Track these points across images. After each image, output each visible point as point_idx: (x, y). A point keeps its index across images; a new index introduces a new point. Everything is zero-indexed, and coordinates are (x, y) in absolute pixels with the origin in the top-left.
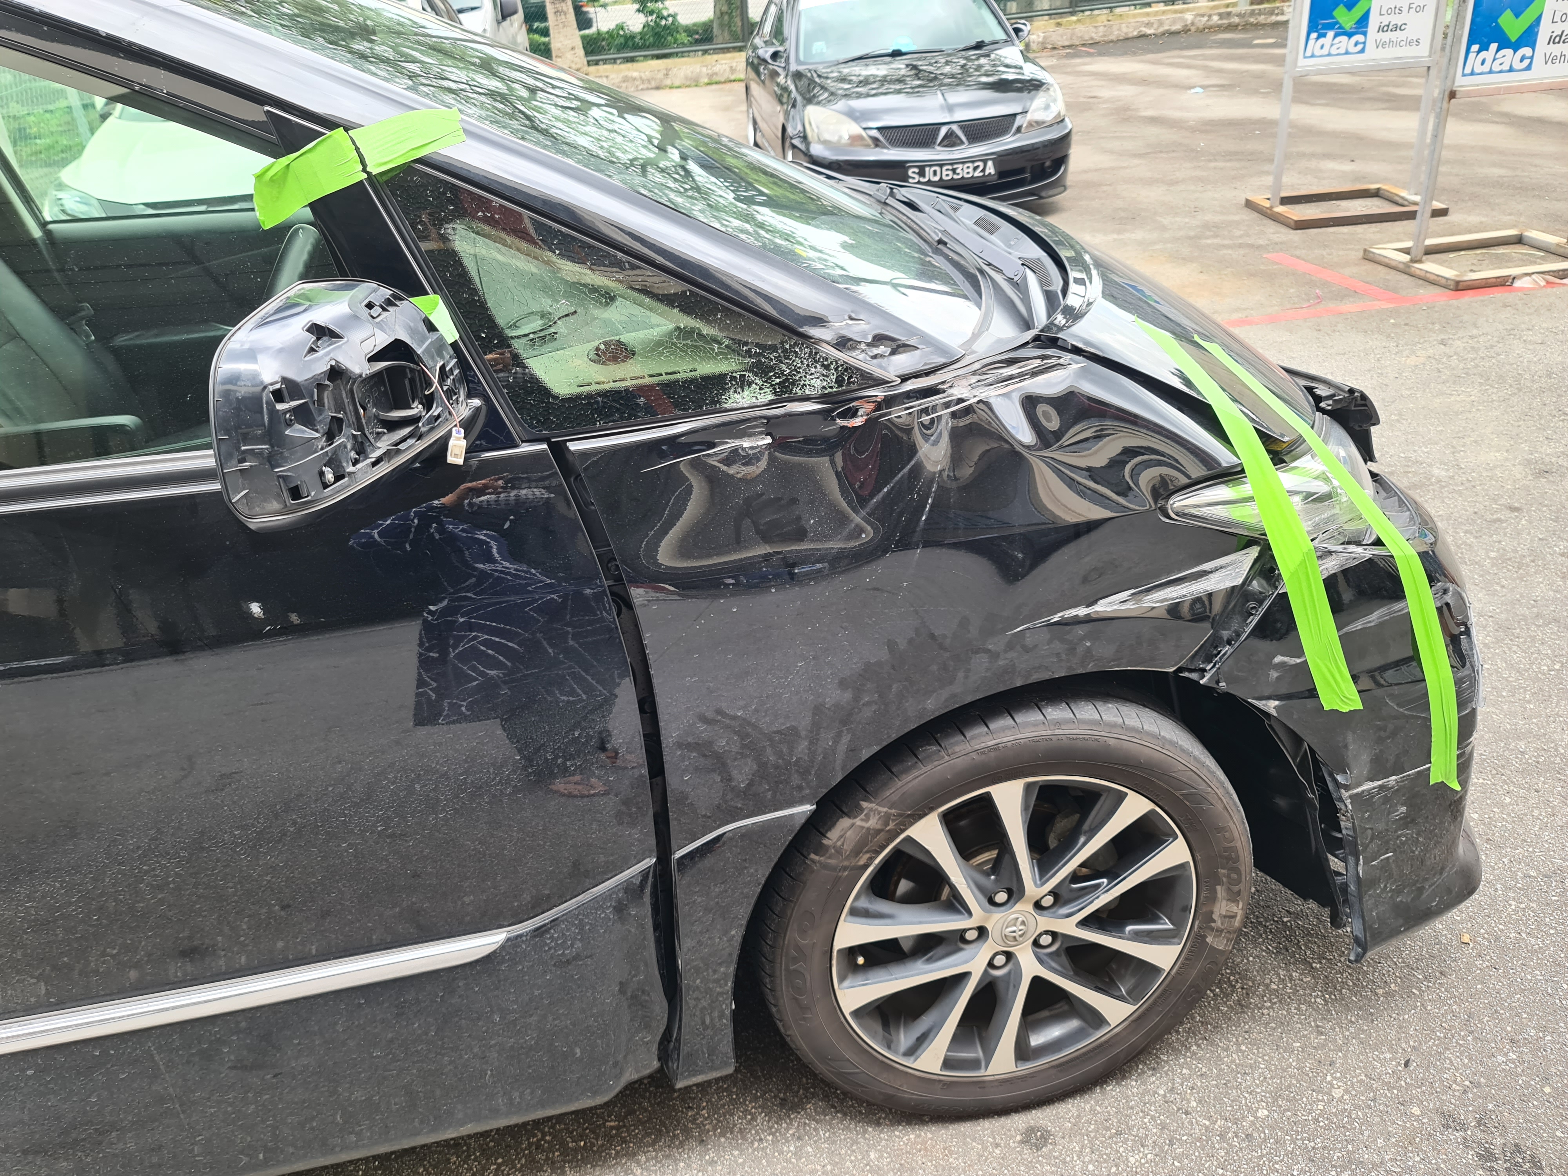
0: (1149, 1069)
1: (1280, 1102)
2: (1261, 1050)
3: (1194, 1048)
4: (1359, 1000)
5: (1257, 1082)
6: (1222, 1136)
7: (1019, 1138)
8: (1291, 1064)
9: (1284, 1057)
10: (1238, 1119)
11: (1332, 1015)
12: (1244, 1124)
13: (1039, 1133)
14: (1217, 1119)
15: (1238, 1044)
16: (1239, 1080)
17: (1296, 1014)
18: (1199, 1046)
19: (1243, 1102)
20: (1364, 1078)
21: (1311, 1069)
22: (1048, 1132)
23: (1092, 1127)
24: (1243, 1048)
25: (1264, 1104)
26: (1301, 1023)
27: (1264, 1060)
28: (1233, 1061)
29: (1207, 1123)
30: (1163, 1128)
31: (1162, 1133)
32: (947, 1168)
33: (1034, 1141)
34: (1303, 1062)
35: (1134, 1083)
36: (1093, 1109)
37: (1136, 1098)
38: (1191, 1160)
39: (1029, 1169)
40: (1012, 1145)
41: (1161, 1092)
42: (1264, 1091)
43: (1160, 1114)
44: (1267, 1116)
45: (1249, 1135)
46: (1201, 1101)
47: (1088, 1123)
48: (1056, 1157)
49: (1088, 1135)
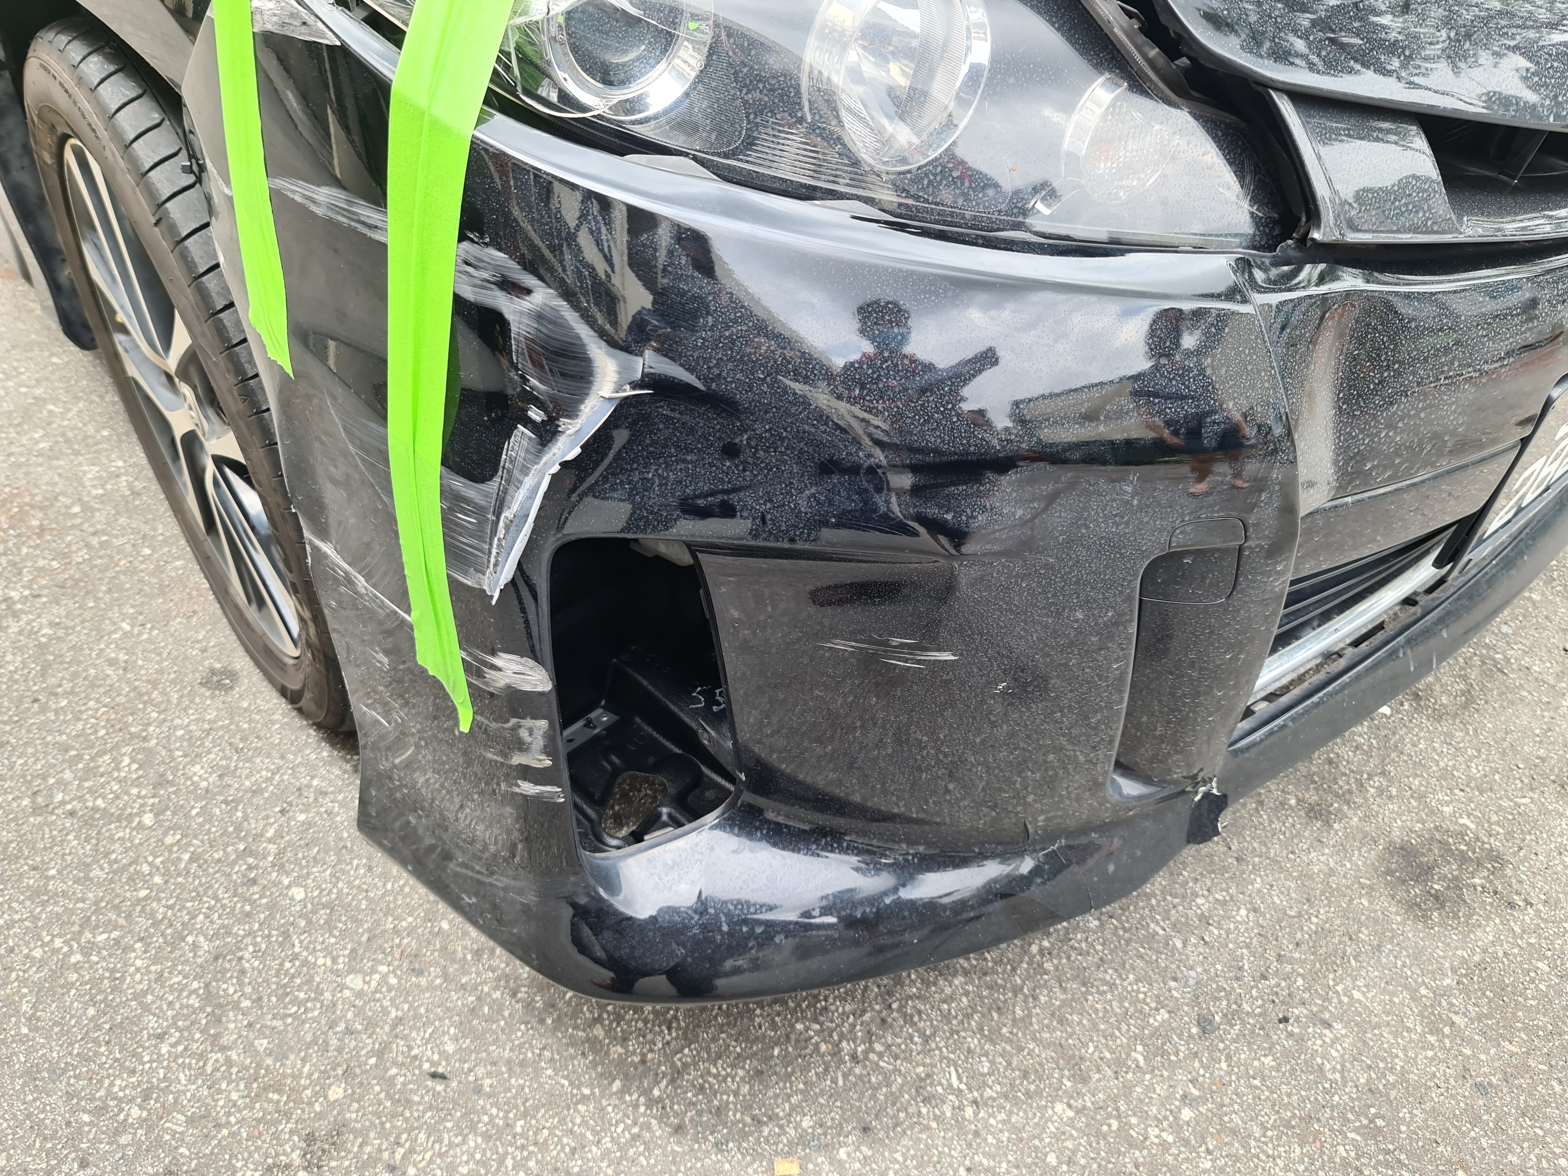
1: (322, 912)
4: (569, 1003)
5: (357, 882)
6: (248, 852)
7: (218, 666)
10: (282, 866)
12: (275, 874)
13: (227, 681)
14: (279, 844)
19: (315, 870)
20: (393, 1014)
21: (399, 946)
22: (232, 688)
23: (246, 726)
25: (316, 893)
27: (402, 888)
29: (270, 833)
30: (254, 792)
31: (245, 791)
32: (167, 617)
33: (215, 679)
34: (408, 935)
35: (325, 754)
36: (273, 722)
37: (299, 760)
38: (201, 825)
39: (173, 682)
40: (206, 663)
41: (315, 782)
42: (340, 891)
43: (277, 787)
44: (292, 899)
45: (254, 882)
46: (308, 825)
47: (251, 721)
48: (191, 701)
49: (231, 724)
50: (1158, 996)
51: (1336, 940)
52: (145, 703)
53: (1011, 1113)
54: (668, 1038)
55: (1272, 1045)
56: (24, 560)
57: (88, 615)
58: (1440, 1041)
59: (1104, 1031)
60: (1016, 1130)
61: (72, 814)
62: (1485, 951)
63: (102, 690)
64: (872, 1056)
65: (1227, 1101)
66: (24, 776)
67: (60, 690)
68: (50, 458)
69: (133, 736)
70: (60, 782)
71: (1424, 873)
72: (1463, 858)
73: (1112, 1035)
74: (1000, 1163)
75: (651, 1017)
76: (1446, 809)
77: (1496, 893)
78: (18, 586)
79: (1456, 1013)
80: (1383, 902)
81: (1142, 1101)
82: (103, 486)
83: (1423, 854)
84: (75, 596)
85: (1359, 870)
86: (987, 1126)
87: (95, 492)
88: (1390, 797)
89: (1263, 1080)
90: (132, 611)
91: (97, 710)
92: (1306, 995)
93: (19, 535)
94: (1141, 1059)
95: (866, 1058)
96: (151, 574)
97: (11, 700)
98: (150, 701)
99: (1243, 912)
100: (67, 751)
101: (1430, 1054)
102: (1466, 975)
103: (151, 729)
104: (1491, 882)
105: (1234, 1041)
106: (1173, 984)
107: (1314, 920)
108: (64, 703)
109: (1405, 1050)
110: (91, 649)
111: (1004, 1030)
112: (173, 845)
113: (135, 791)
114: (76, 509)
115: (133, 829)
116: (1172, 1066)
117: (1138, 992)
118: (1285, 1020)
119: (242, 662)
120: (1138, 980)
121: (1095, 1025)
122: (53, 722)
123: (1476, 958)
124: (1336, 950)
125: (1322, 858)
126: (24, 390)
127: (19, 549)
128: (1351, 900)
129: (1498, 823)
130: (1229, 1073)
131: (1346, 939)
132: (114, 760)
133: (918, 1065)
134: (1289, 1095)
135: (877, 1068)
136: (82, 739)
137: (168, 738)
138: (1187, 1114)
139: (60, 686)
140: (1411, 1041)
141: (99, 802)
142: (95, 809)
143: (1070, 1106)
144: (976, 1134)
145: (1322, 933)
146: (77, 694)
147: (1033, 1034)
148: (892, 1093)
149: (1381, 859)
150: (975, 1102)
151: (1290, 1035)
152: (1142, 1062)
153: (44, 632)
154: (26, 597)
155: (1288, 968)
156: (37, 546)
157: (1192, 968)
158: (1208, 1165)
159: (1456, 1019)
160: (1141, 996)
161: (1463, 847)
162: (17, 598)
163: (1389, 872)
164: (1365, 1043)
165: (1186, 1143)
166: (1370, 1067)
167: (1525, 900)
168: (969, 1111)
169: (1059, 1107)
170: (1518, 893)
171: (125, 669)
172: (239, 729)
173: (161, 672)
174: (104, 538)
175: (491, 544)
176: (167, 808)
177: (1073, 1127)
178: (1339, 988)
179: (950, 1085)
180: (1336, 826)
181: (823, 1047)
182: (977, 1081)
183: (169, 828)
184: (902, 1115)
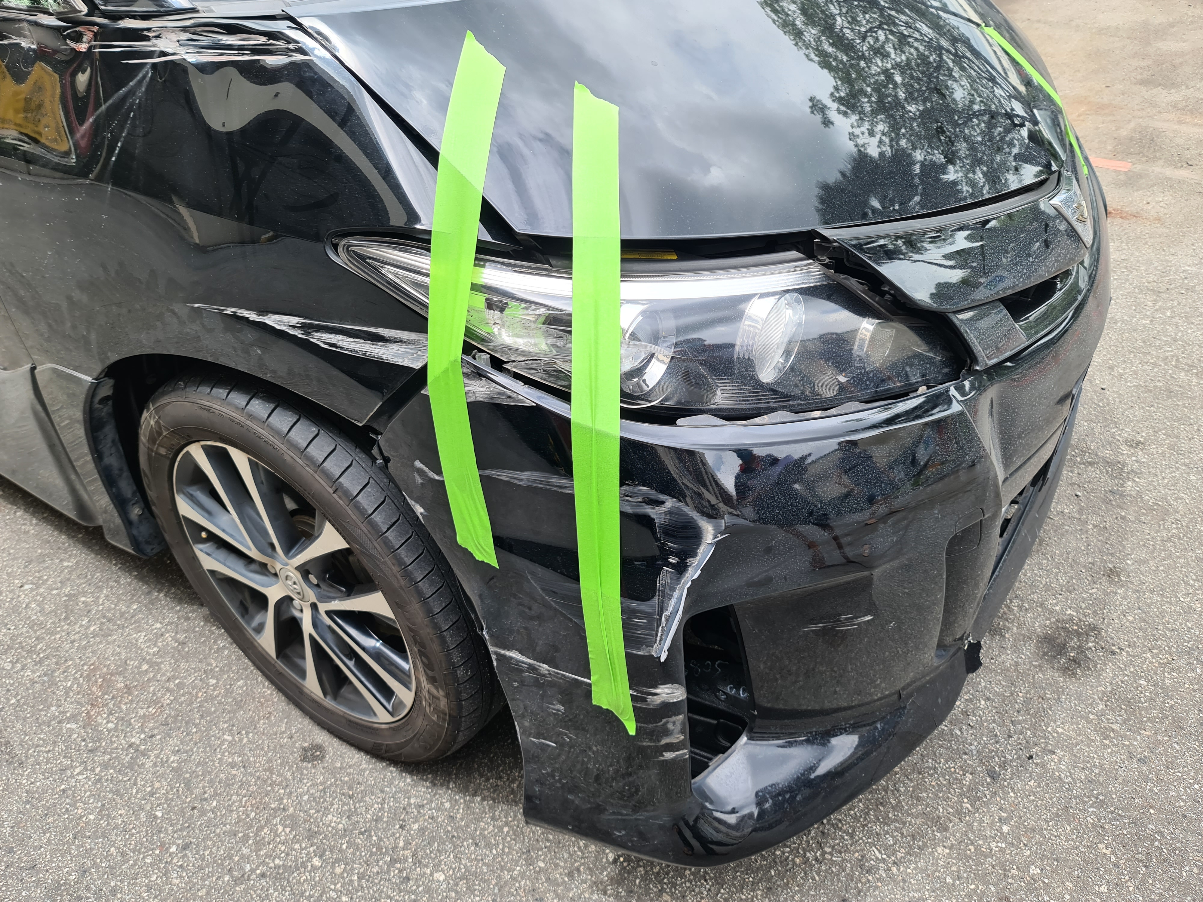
0: (432, 782)
1: (461, 883)
2: (513, 842)
3: (478, 799)
4: (640, 886)
5: (473, 856)
6: (393, 861)
7: (306, 745)
8: (515, 870)
9: (517, 862)
10: (420, 862)
11: (601, 874)
12: (418, 869)
13: (318, 753)
14: (411, 849)
15: (507, 824)
16: (465, 843)
17: (579, 848)
18: (483, 799)
19: (442, 858)
21: (520, 887)
22: (323, 756)
23: (346, 779)
24: (506, 829)
25: (451, 872)
26: (571, 855)
27: (503, 850)
28: (484, 829)
29: (401, 844)
30: (376, 820)
31: (370, 822)
32: (253, 723)
33: (309, 754)
34: (522, 878)
35: (409, 780)
36: (364, 771)
37: (394, 789)
38: (354, 854)
39: (281, 765)
40: (297, 745)
41: (412, 801)
42: (465, 866)
43: (389, 811)
44: (438, 881)
45: (407, 879)
46: (422, 830)
47: (348, 774)
48: (302, 774)
49: (336, 780)
50: (961, 767)
51: (1036, 703)
52: (270, 785)
53: (916, 863)
54: (708, 886)
55: (1031, 773)
56: (127, 714)
57: (196, 737)
58: (1111, 742)
59: (943, 796)
60: (923, 871)
61: (263, 875)
62: (1111, 684)
63: (236, 786)
64: (827, 856)
65: (1022, 813)
66: (215, 862)
67: (206, 795)
68: (105, 636)
69: (275, 810)
70: (242, 857)
71: (1062, 649)
72: (1078, 634)
73: (948, 798)
74: (924, 892)
75: (692, 877)
76: (1057, 608)
77: (1102, 648)
78: (134, 733)
79: (1112, 723)
80: (1050, 673)
81: (980, 830)
82: (155, 645)
83: (1057, 638)
84: (179, 728)
85: (1030, 658)
86: (908, 874)
87: (151, 651)
88: (1026, 610)
89: (1035, 795)
90: (226, 726)
91: (241, 801)
92: (1035, 739)
93: (113, 698)
94: (969, 806)
95: (824, 859)
96: (225, 696)
97: (175, 813)
98: (273, 783)
99: (983, 702)
100: (235, 835)
101: (1109, 750)
102: (1108, 700)
103: (285, 801)
104: (1097, 643)
105: (1011, 778)
106: (965, 757)
107: (1020, 694)
108: (214, 804)
109: (1096, 753)
110: (213, 761)
111: (890, 815)
112: (342, 873)
113: (297, 846)
114: (145, 667)
115: (310, 872)
116: (986, 804)
117: (950, 768)
118: (1031, 757)
119: (322, 737)
120: (947, 761)
121: (937, 795)
122: (215, 819)
123: (1109, 689)
124: (1039, 708)
125: (1009, 657)
126: (55, 592)
127: (120, 708)
128: (1033, 677)
129: (1086, 608)
130: (1016, 798)
131: (1040, 700)
132: (271, 830)
133: (854, 853)
134: (1051, 799)
135: (833, 863)
136: (241, 824)
137: (299, 803)
138: (1005, 829)
139: (205, 793)
140: (1097, 747)
141: (277, 861)
142: (277, 867)
143: (945, 847)
144: (904, 881)
145: (1028, 701)
146: (220, 795)
147: (906, 811)
148: (848, 874)
149: (1038, 648)
150: (895, 863)
151: (1037, 765)
152: (970, 808)
153: (172, 759)
154: (144, 740)
155: (1020, 727)
156: (131, 702)
157: (971, 744)
158: (1028, 853)
159: (1114, 726)
160: (953, 770)
161: (1075, 628)
162: (138, 742)
163: (1045, 654)
164: (1076, 756)
165: (1012, 844)
166: (1083, 769)
167: (1119, 648)
168: (894, 869)
169: (940, 849)
170: (1114, 645)
171: (244, 767)
172: (344, 783)
173: (270, 761)
174: (177, 681)
175: (657, 631)
176: (325, 851)
177: (952, 858)
178: (1049, 729)
179: (877, 858)
180: (1007, 635)
181: (797, 860)
182: (890, 850)
183: (334, 863)
184: (860, 885)
